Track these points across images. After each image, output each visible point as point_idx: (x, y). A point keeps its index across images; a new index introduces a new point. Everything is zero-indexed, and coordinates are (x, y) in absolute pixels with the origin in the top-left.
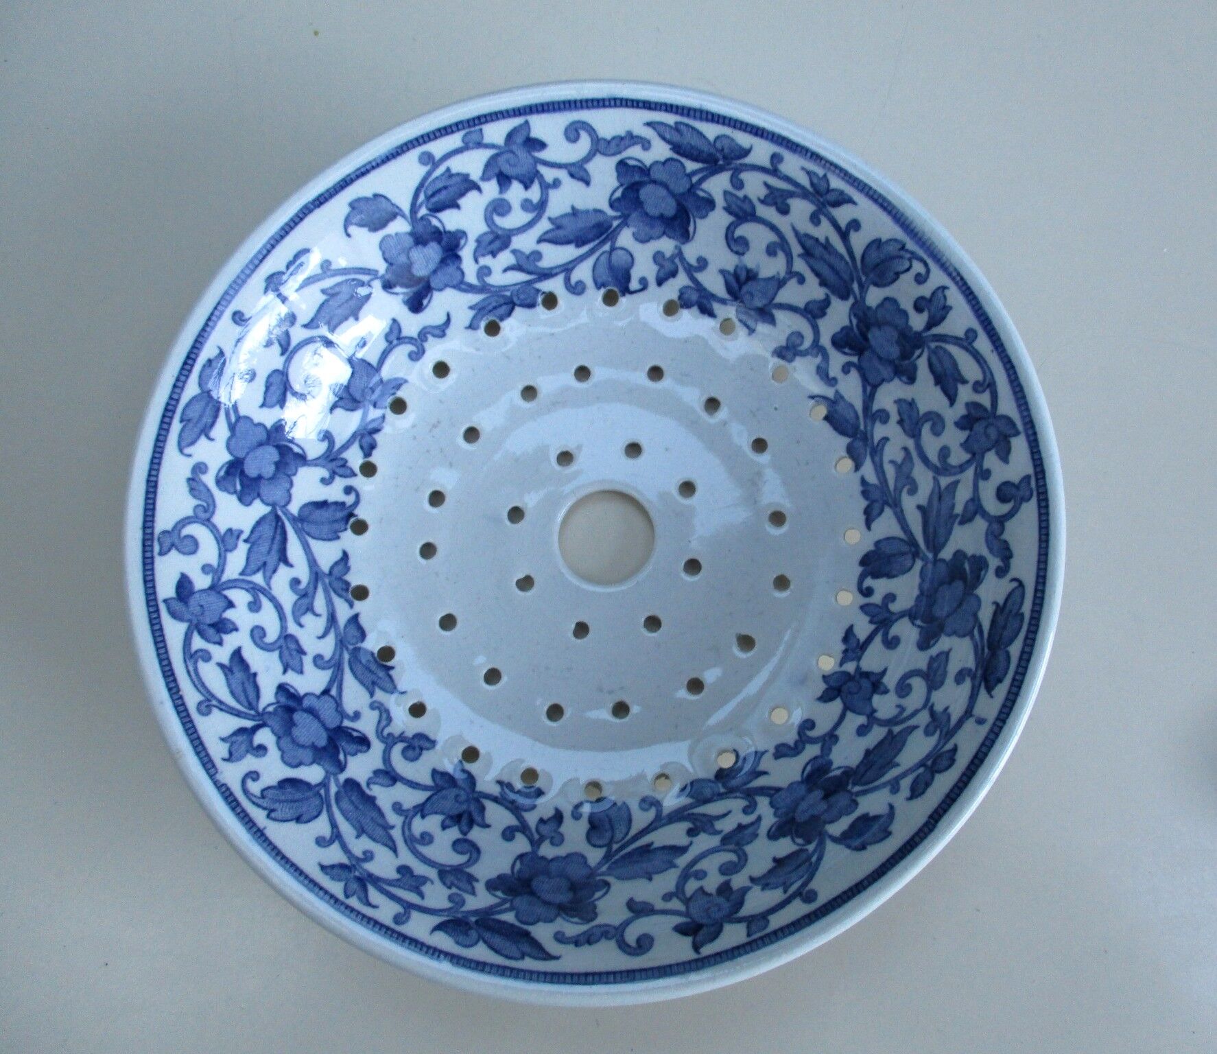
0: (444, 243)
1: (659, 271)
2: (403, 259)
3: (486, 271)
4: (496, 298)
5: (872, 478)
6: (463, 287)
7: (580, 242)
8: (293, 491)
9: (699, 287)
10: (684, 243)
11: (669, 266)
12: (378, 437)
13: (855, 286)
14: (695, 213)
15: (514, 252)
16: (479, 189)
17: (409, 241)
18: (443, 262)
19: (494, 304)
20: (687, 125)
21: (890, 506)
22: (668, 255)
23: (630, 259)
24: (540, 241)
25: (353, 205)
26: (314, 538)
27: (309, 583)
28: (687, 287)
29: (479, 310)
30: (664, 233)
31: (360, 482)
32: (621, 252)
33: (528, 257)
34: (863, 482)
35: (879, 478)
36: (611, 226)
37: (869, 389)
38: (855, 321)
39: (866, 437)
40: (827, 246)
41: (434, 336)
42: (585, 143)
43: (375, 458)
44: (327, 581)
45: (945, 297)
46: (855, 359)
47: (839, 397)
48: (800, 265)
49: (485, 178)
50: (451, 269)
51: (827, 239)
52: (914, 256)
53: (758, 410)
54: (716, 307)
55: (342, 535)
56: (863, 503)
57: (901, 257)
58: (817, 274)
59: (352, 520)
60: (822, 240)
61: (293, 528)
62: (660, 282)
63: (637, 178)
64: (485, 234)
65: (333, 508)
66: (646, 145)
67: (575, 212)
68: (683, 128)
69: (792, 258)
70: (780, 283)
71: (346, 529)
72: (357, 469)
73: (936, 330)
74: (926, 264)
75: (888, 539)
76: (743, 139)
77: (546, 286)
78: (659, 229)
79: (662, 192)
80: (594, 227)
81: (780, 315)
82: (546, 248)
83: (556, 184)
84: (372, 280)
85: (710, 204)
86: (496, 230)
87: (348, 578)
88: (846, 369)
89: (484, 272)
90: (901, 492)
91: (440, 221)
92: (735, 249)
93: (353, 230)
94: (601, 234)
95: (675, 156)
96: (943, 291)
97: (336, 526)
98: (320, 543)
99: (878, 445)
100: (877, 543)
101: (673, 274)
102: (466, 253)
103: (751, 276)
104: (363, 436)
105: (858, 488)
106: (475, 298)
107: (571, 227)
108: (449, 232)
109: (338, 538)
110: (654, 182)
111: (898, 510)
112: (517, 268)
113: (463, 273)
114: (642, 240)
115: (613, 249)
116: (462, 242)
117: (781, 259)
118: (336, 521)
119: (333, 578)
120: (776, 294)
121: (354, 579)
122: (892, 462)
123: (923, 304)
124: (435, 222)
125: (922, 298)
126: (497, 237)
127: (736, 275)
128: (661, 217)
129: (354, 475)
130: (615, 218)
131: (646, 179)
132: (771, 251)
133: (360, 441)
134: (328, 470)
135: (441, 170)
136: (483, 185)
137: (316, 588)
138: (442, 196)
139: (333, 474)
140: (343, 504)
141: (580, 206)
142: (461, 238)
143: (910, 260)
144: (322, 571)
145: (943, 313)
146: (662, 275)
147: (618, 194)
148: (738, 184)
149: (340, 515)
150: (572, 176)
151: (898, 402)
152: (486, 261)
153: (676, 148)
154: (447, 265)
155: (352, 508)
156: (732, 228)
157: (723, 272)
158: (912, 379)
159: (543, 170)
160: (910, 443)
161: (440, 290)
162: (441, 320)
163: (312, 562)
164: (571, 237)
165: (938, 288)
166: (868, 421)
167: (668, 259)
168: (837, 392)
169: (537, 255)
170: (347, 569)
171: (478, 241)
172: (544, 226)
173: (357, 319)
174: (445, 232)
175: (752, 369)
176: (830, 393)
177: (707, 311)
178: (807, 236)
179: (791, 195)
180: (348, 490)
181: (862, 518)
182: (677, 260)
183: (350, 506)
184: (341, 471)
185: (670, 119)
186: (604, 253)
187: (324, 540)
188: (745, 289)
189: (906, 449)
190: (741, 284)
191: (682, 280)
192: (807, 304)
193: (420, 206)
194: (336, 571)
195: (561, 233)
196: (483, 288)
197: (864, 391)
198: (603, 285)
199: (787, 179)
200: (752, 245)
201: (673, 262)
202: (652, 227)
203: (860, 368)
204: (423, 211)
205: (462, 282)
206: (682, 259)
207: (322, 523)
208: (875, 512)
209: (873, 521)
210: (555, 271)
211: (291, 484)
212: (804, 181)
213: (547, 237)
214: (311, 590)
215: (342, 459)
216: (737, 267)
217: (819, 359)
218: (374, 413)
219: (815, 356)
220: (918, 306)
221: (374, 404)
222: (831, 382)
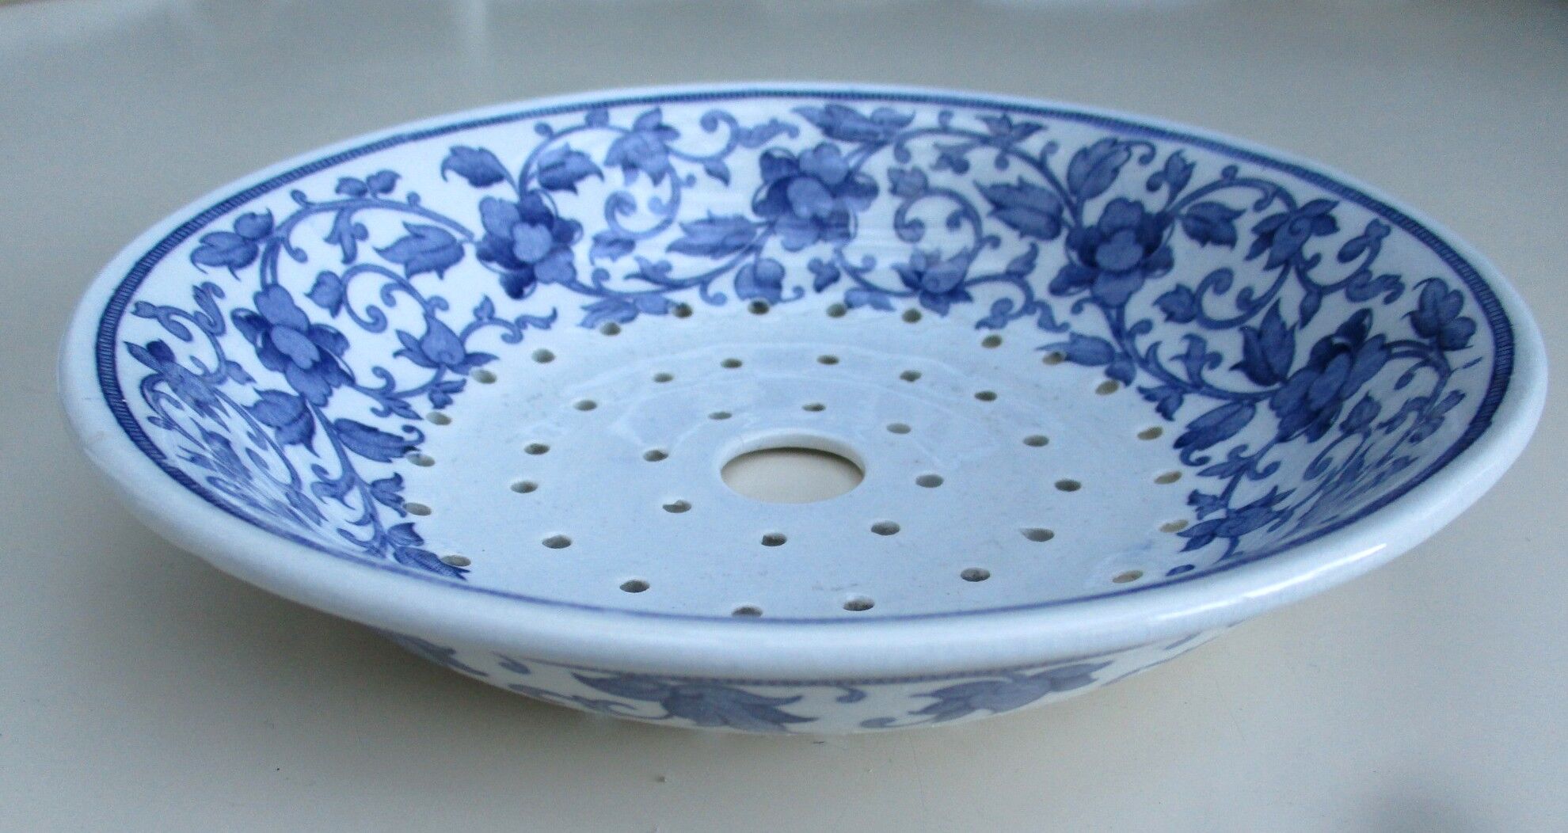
0: (554, 229)
1: (816, 279)
2: (504, 233)
3: (603, 273)
4: (615, 302)
5: (1152, 383)
6: (574, 285)
7: (718, 253)
8: (332, 401)
9: (868, 286)
10: (844, 244)
11: (828, 273)
12: (456, 396)
13: (1067, 215)
14: (855, 207)
15: (639, 259)
16: (600, 175)
17: (514, 215)
18: (551, 252)
19: (613, 308)
20: (840, 108)
21: (1189, 392)
22: (826, 260)
23: (779, 269)
25: (456, 151)
26: (356, 453)
27: (340, 479)
28: (853, 289)
29: (595, 312)
30: (818, 237)
31: (427, 426)
32: (767, 264)
33: (655, 267)
34: (1141, 390)
35: (1161, 378)
36: (755, 234)
37: (1114, 313)
38: (1074, 255)
39: (1127, 355)
40: (1023, 186)
41: (535, 325)
42: (724, 129)
43: (450, 412)
44: (368, 488)
45: (1182, 161)
46: (1086, 293)
47: (1077, 336)
48: (991, 226)
49: (609, 163)
50: (560, 262)
51: (1020, 179)
52: (1131, 144)
55: (395, 461)
56: (1152, 405)
57: (1116, 151)
58: (1013, 225)
59: (412, 452)
60: (1014, 182)
61: (327, 431)
62: (819, 288)
63: (784, 172)
64: (604, 233)
65: (385, 436)
66: (793, 132)
67: (711, 221)
68: (835, 111)
69: (980, 222)
70: (969, 256)
71: (401, 458)
72: (424, 415)
73: (1183, 194)
74: (1148, 144)
75: (1203, 415)
76: (903, 109)
77: (678, 297)
78: (812, 233)
79: (814, 186)
80: (734, 235)
81: (974, 291)
82: (677, 258)
83: (691, 180)
84: (465, 241)
85: (871, 191)
86: (618, 230)
87: (402, 494)
88: (1077, 309)
90: (1199, 374)
91: (553, 203)
92: (908, 236)
93: (451, 175)
94: (744, 244)
95: (828, 140)
96: (1178, 156)
97: (387, 451)
98: (363, 458)
99: (1147, 354)
100: (1189, 425)
101: (835, 279)
102: (581, 249)
103: (932, 260)
104: (434, 391)
105: (1138, 397)
106: (590, 300)
107: (708, 237)
108: (562, 219)
109: (389, 461)
110: (804, 175)
111: (1204, 388)
112: (643, 276)
113: (575, 272)
114: (794, 250)
115: (758, 260)
116: (577, 235)
117: (967, 228)
118: (388, 447)
119: (378, 490)
120: (967, 269)
121: (410, 498)
122: (1174, 358)
123: (1157, 180)
124: (546, 201)
125: (1155, 175)
126: (619, 239)
127: (913, 267)
128: (815, 219)
129: (419, 418)
130: (759, 225)
131: (795, 172)
132: (953, 223)
133: (431, 394)
134: (383, 404)
135: (558, 145)
136: (606, 171)
137: (350, 486)
138: (558, 174)
139: (389, 410)
140: (400, 437)
141: (720, 212)
142: (575, 230)
143: (1128, 149)
144: (361, 479)
145: (1186, 173)
146: (819, 282)
147: (763, 195)
148: (902, 154)
149: (394, 444)
150: (710, 172)
151: (1162, 302)
152: (604, 263)
153: (828, 130)
154: (556, 256)
155: (412, 443)
156: (902, 212)
157: (896, 268)
158: (1168, 266)
159: (674, 161)
160: (1192, 327)
161: (547, 282)
162: (546, 312)
163: (348, 466)
164: (707, 247)
165: (1171, 157)
166: (1125, 341)
167: (827, 265)
168: (1073, 335)
169: (667, 265)
170: (400, 486)
171: (597, 238)
172: (674, 234)
173: (441, 276)
174: (558, 218)
176: (1063, 337)
177: (881, 306)
178: (996, 186)
179: (967, 148)
180: (409, 428)
181: (1157, 414)
182: (837, 265)
183: (411, 441)
184: (400, 410)
185: (820, 104)
186: (748, 264)
187: (369, 457)
188: (927, 277)
189: (1188, 336)
190: (921, 274)
191: (846, 283)
192: (1009, 266)
193: (532, 177)
194: (383, 485)
195: (695, 242)
196: (599, 291)
197: (1108, 317)
198: (749, 296)
199: (962, 133)
200: (927, 225)
201: (833, 267)
202: (804, 232)
203: (1096, 300)
204: (534, 184)
205: (573, 280)
206: (844, 263)
207: (368, 443)
208: (1171, 406)
209: (1173, 411)
210: (688, 283)
211: (331, 392)
212: (981, 128)
213: (677, 245)
214: (343, 484)
215: (404, 402)
216: (913, 257)
217: (1038, 314)
218: (450, 376)
219: (1033, 312)
220: (1152, 186)
221: (452, 368)
222: (1063, 327)
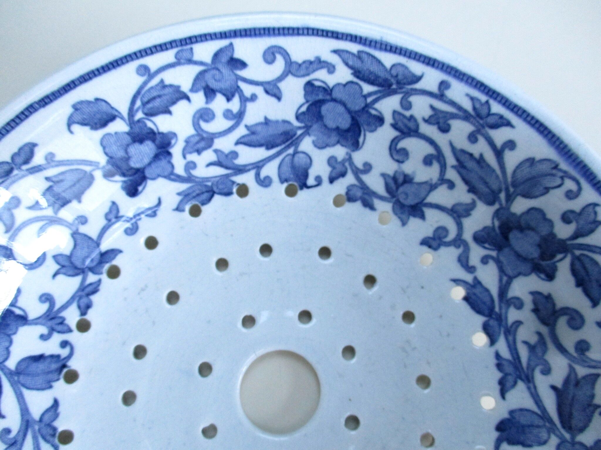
0: (157, 142)
1: (331, 172)
2: (121, 154)
3: (192, 165)
4: (199, 187)
5: (505, 353)
6: (172, 177)
7: (269, 146)
8: (12, 349)
9: (364, 187)
10: (353, 151)
11: (339, 168)
12: (94, 298)
13: (502, 196)
14: (366, 127)
15: (216, 151)
16: (188, 99)
17: (128, 139)
18: (156, 157)
19: (198, 192)
20: (369, 54)
21: (522, 380)
22: (340, 159)
23: (309, 161)
24: (237, 143)
25: (76, 107)
26: (28, 388)
27: (19, 432)
28: (353, 186)
29: (186, 196)
30: (338, 142)
31: (75, 337)
32: (301, 155)
33: (227, 156)
34: (498, 356)
35: (512, 354)
36: (295, 134)
37: (505, 279)
38: (497, 223)
39: (500, 319)
40: (481, 161)
41: (147, 216)
42: (279, 65)
43: (91, 316)
44: (37, 427)
45: (596, 213)
46: (494, 253)
47: (477, 283)
48: (452, 174)
49: (192, 90)
50: (163, 163)
51: (481, 155)
52: (566, 175)
53: (408, 287)
54: (377, 203)
55: (56, 385)
56: (498, 375)
57: (553, 175)
58: (466, 182)
59: (65, 370)
60: (477, 155)
61: (10, 381)
62: (332, 180)
63: (321, 97)
64: (193, 136)
65: (48, 360)
66: (331, 69)
67: (267, 122)
68: (364, 56)
69: (445, 168)
70: (432, 187)
71: (58, 380)
72: (73, 326)
73: (581, 241)
74: (578, 183)
75: (521, 410)
76: (416, 67)
77: (240, 179)
78: (334, 138)
79: (340, 109)
80: (282, 134)
81: (429, 212)
82: (242, 149)
83: (253, 98)
84: (94, 170)
85: (380, 120)
86: (201, 133)
87: (56, 424)
88: (485, 260)
89: (191, 166)
90: (533, 370)
91: (155, 124)
92: (396, 157)
93: (76, 128)
94: (287, 140)
95: (355, 80)
96: (594, 208)
97: (50, 376)
98: (34, 393)
99: (511, 326)
100: (512, 412)
101: (343, 175)
102: (176, 150)
103: (407, 180)
104: (81, 297)
105: (493, 361)
106: (183, 187)
107: (264, 133)
108: (162, 134)
109: (51, 387)
110: (334, 100)
111: (531, 385)
112: (218, 164)
113: (173, 167)
114: (320, 146)
115: (296, 153)
116: (173, 142)
117: (436, 167)
118: (50, 372)
119: (43, 425)
120: (427, 195)
121: (61, 425)
122: (525, 343)
123: (571, 216)
124: (150, 124)
125: (572, 212)
126: (203, 139)
127: (395, 179)
128: (337, 129)
129: (70, 331)
130: (300, 128)
131: (328, 97)
132: (428, 161)
133: (78, 301)
134: (48, 327)
135: (155, 81)
136: (191, 95)
137: (25, 435)
138: (157, 103)
139: (52, 330)
140: (58, 356)
141: (272, 117)
142: (172, 138)
143: (562, 178)
144: (32, 418)
145: (593, 226)
146: (334, 175)
147: (304, 109)
148: (406, 105)
149: (54, 366)
150: (267, 92)
151: (535, 294)
152: (193, 157)
153: (357, 73)
154: (160, 159)
155: (65, 360)
156: (396, 141)
157: (384, 175)
158: (550, 276)
159: (243, 86)
160: (544, 330)
161: (153, 179)
162: (153, 203)
163: (25, 411)
164: (263, 142)
165: (590, 205)
166: (503, 305)
167: (340, 162)
168: (475, 279)
169: (235, 155)
170: (56, 416)
171: (187, 141)
172: (241, 131)
173: (80, 201)
174: (159, 133)
175: (403, 253)
176: (469, 278)
177: (368, 205)
178: (463, 151)
179: (454, 116)
180: (64, 344)
181: (497, 388)
182: (347, 164)
183: (65, 358)
184: (59, 328)
185: (354, 48)
186: (288, 155)
187: (38, 389)
188: (401, 189)
189: (539, 334)
190: (398, 185)
191: (350, 179)
192: (454, 206)
193: (137, 110)
194: (46, 418)
195: (254, 138)
196: (189, 179)
197: (501, 280)
198: (286, 180)
199: (452, 103)
200: (411, 155)
201: (343, 165)
202: (329, 137)
203: (498, 261)
204: (139, 115)
205: (172, 173)
206: (352, 163)
207: (38, 375)
208: (508, 384)
209: (507, 391)
210: (248, 168)
211: (11, 342)
212: (467, 105)
213: (242, 140)
214: (20, 439)
215: (61, 317)
216: (396, 172)
217: (461, 250)
218: (92, 278)
219: (458, 247)
220: (566, 218)
221: (92, 270)
222: (470, 269)
